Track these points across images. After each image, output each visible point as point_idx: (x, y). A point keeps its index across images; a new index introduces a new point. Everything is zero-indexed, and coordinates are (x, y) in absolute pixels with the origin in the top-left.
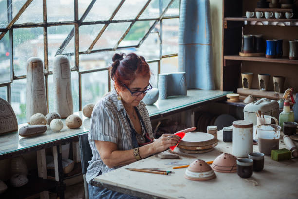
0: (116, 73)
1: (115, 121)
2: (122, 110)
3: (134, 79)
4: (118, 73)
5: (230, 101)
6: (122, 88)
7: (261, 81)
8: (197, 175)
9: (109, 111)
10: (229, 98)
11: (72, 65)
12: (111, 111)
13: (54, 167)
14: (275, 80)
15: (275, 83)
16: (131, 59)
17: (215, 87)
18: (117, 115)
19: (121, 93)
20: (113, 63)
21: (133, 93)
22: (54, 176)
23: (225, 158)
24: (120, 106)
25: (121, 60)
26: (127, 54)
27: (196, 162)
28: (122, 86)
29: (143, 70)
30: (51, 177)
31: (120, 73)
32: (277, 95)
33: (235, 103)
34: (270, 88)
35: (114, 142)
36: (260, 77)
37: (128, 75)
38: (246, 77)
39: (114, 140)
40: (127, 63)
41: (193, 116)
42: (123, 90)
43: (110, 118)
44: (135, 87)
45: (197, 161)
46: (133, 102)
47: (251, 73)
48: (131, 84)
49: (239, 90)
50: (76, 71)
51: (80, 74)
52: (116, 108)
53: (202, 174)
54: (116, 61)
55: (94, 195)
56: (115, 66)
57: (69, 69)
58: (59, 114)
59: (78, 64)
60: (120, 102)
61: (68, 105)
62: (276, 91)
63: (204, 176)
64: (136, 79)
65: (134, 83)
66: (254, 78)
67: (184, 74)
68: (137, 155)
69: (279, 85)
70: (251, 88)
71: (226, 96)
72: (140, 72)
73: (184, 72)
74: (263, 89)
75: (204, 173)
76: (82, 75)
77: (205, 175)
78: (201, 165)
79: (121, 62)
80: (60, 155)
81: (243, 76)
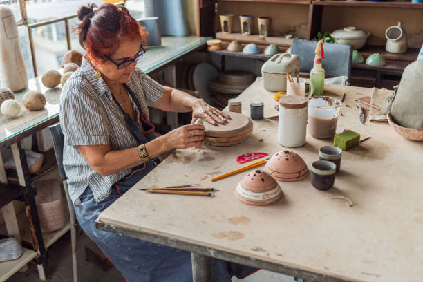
0: (88, 38)
1: (99, 112)
2: (106, 93)
3: (118, 46)
4: (91, 39)
5: (212, 49)
6: (100, 60)
7: (245, 24)
8: (260, 197)
9: (88, 98)
10: (210, 46)
11: (18, 18)
12: (91, 98)
13: (15, 167)
14: (261, 22)
15: (262, 26)
16: (107, 15)
17: (189, 33)
18: (100, 101)
19: (100, 67)
20: (80, 22)
21: (118, 66)
22: (17, 177)
23: (287, 160)
24: (102, 88)
25: (91, 17)
26: (99, 6)
27: (255, 175)
28: (101, 57)
29: (130, 30)
30: (14, 179)
31: (95, 38)
32: (264, 39)
33: (219, 52)
34: (254, 32)
35: (104, 143)
36: (243, 19)
37: (108, 40)
38: (227, 20)
39: (104, 141)
40: (102, 22)
41: (174, 71)
42: (103, 62)
43: (90, 109)
44: (121, 57)
45: (255, 173)
46: (120, 78)
47: (232, 15)
48: (114, 53)
49: (218, 35)
50: (24, 26)
51: (29, 29)
52: (96, 91)
53: (267, 195)
54: (84, 19)
55: (84, 216)
56: (85, 27)
57: (15, 24)
58: (10, 90)
59: (26, 16)
60: (100, 80)
61: (20, 74)
62: (262, 35)
63: (271, 197)
64: (121, 45)
65: (119, 51)
66: (235, 20)
67: (157, 20)
68: (145, 156)
69: (265, 28)
70: (233, 32)
71: (206, 44)
72: (126, 33)
73: (156, 18)
74: (246, 33)
75: (269, 193)
76: (33, 29)
77: (272, 194)
78: (263, 180)
79: (93, 19)
80: (22, 152)
81: (223, 18)
